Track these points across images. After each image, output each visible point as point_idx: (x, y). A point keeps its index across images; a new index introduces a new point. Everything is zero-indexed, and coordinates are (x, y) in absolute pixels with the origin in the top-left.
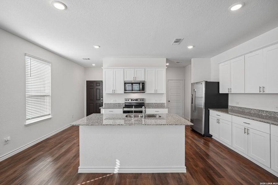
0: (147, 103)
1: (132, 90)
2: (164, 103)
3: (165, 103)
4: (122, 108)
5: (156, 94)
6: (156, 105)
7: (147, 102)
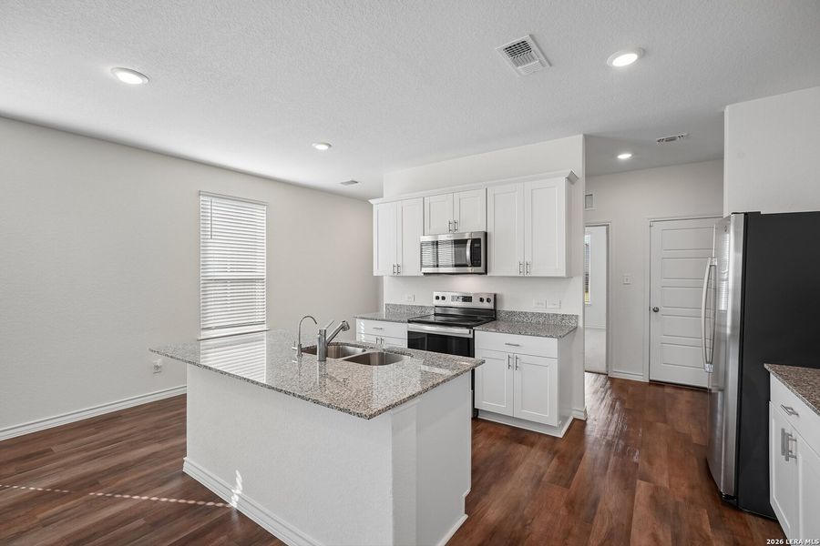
0: (507, 313)
1: (437, 266)
2: (571, 317)
3: (577, 316)
4: (403, 322)
5: (525, 279)
6: (541, 320)
7: (506, 307)
